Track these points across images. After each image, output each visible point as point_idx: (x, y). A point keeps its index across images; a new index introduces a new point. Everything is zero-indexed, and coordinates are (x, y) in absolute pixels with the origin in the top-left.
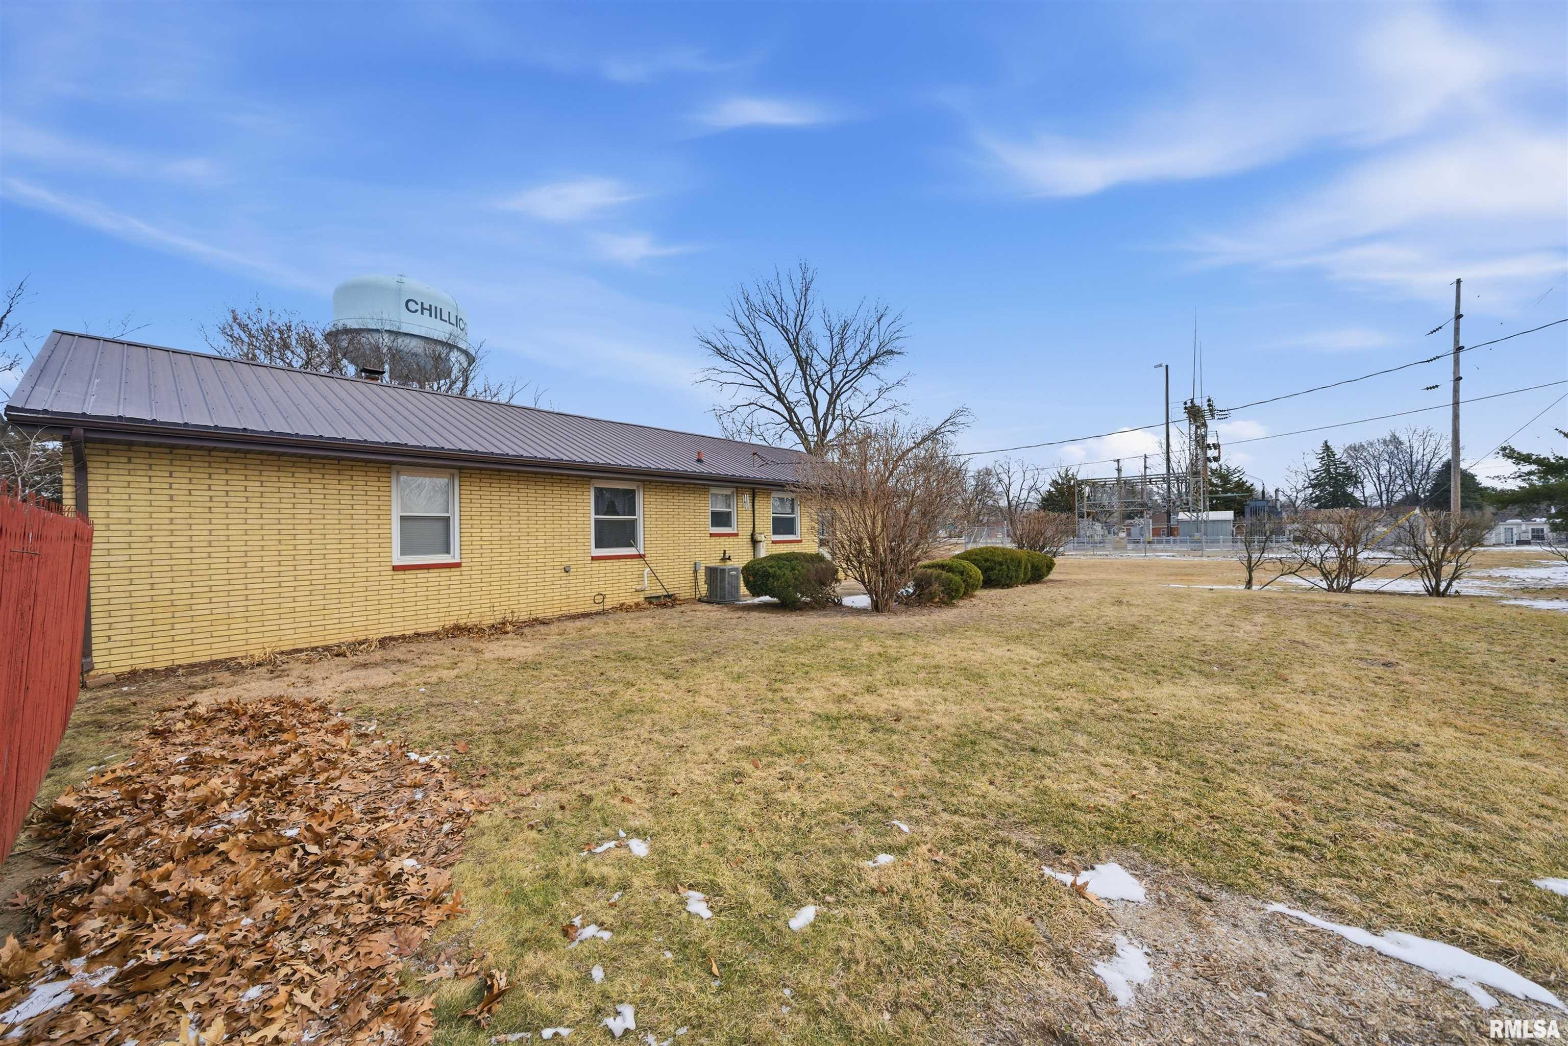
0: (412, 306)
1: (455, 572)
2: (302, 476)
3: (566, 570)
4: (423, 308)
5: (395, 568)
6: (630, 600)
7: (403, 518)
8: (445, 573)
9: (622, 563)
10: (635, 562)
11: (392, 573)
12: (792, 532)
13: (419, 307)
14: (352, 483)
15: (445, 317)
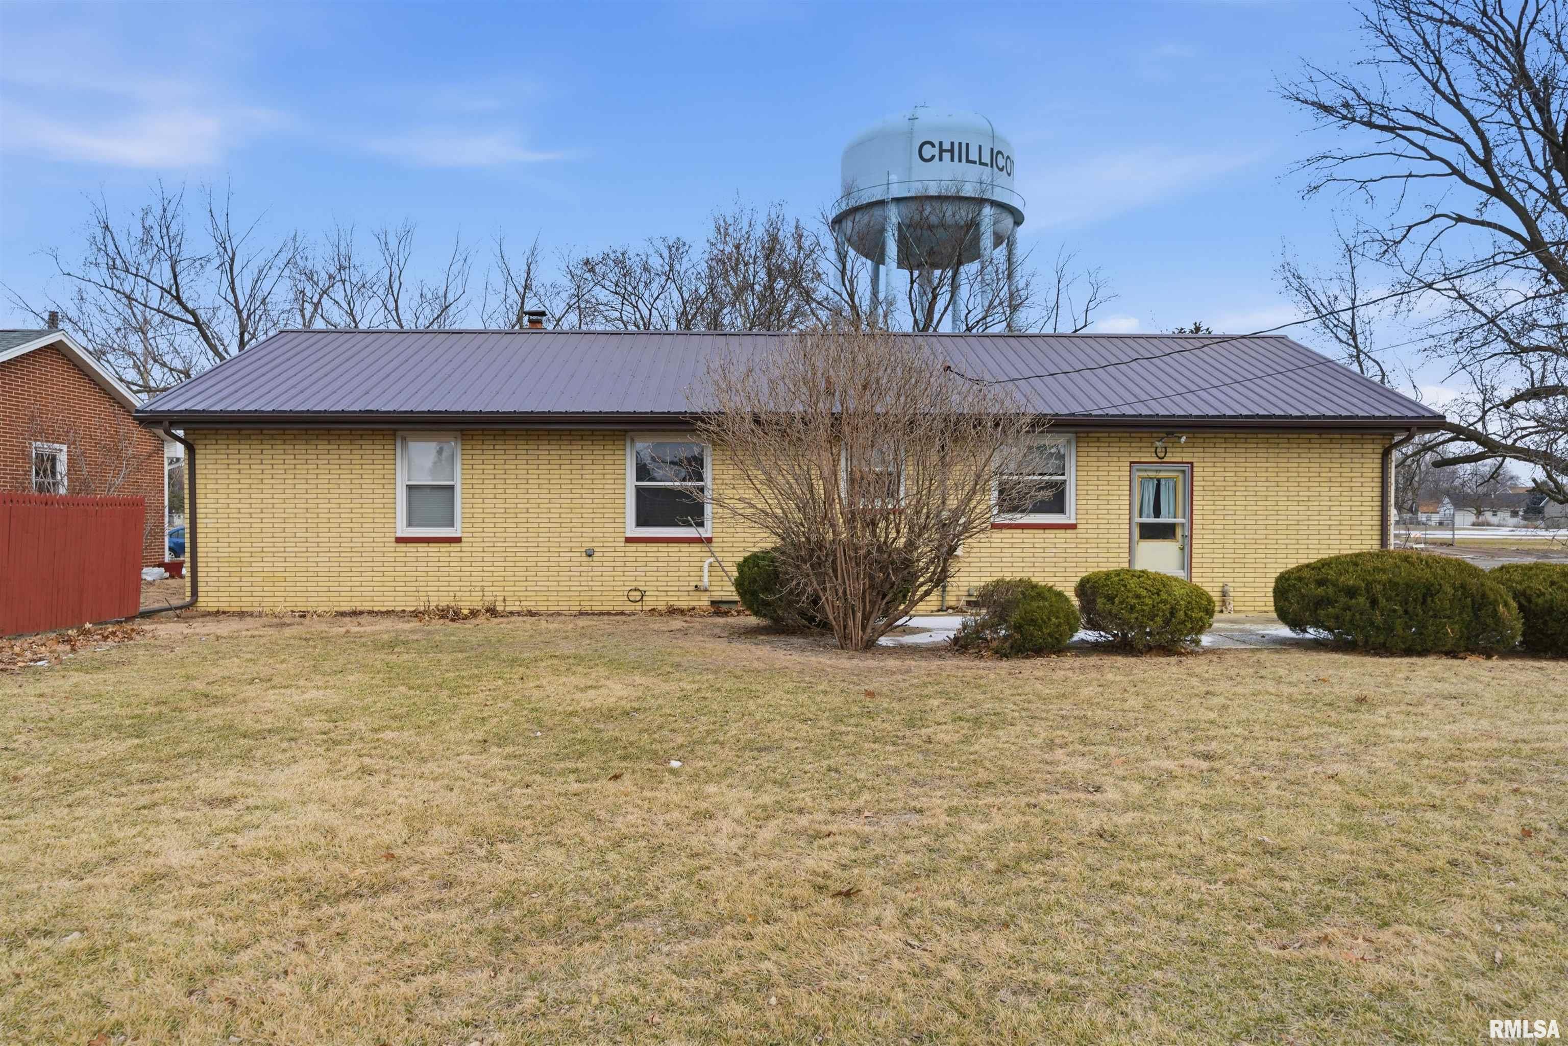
0: (928, 151)
1: (455, 547)
2: (323, 446)
3: (590, 555)
4: (942, 151)
5: (399, 540)
6: (684, 602)
7: (410, 487)
8: (445, 547)
9: (673, 548)
10: (696, 548)
11: (394, 544)
12: (1061, 510)
13: (936, 151)
14: (362, 452)
15: (974, 156)
